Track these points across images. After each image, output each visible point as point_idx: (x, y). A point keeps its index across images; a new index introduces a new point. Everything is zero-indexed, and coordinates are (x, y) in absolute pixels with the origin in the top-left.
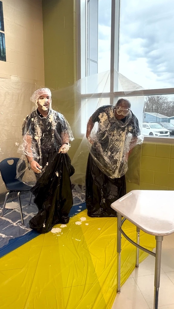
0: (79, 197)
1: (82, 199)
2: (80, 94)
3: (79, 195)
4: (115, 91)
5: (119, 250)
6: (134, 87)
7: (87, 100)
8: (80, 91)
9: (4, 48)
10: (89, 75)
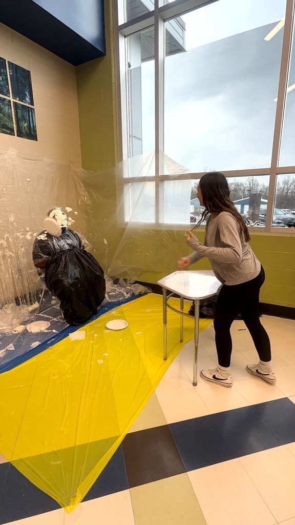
0: (123, 292)
1: (127, 293)
2: (122, 177)
3: (123, 289)
4: (160, 174)
5: (165, 322)
6: (181, 170)
7: (130, 184)
8: (122, 175)
9: (35, 125)
10: (133, 156)
